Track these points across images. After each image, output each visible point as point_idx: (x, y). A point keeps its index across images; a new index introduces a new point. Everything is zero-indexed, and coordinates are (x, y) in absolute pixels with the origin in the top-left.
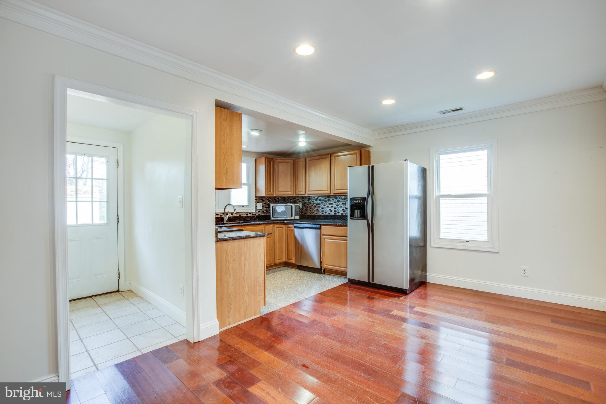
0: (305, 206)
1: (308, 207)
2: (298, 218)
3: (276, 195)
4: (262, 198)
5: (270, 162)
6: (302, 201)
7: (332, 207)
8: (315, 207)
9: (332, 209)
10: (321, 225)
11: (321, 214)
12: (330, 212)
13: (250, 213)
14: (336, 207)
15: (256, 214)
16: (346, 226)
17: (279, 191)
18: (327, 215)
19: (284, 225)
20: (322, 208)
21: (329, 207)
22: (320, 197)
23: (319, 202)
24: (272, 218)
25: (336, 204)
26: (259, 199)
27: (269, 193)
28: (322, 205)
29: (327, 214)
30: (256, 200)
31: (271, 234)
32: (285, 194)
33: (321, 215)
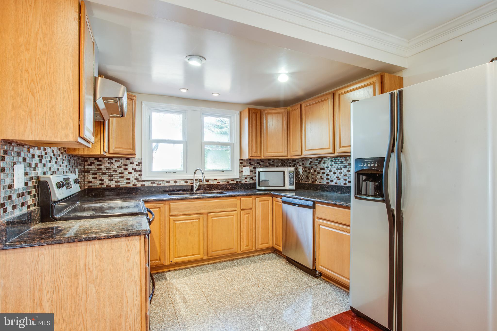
0: (306, 171)
1: (309, 173)
2: (292, 187)
3: (265, 157)
4: (250, 161)
5: (256, 114)
6: (302, 164)
7: (340, 173)
8: (318, 173)
9: (341, 177)
10: (314, 203)
11: (325, 183)
12: (338, 181)
13: (233, 180)
14: (347, 173)
15: (241, 182)
16: (349, 208)
17: (268, 151)
18: (333, 186)
19: (271, 198)
20: (328, 175)
21: (338, 173)
22: (325, 159)
23: (323, 165)
24: (258, 188)
25: (347, 169)
26: (243, 162)
27: (254, 155)
28: (327, 171)
29: (333, 183)
30: (241, 163)
31: (251, 209)
32: (276, 155)
33: (325, 185)
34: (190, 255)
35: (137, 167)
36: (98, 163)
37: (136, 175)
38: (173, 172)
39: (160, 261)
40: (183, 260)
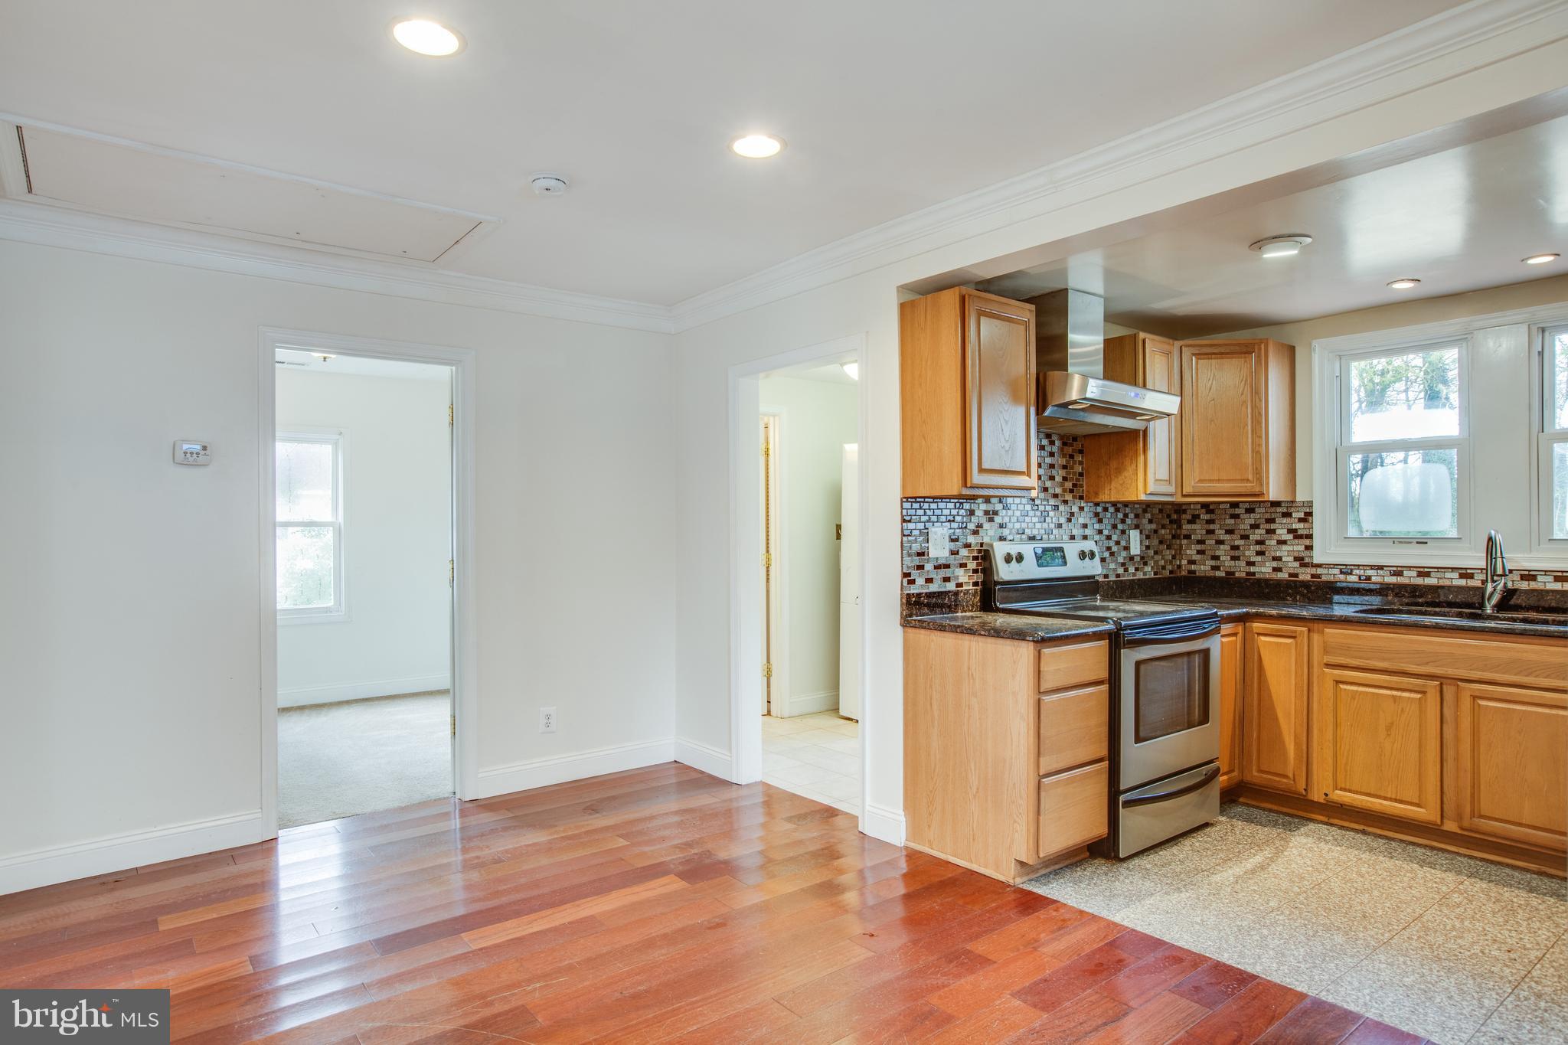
34: (1391, 799)
35: (1301, 525)
36: (1207, 517)
37: (1299, 547)
38: (1418, 543)
39: (1292, 782)
40: (1365, 805)
